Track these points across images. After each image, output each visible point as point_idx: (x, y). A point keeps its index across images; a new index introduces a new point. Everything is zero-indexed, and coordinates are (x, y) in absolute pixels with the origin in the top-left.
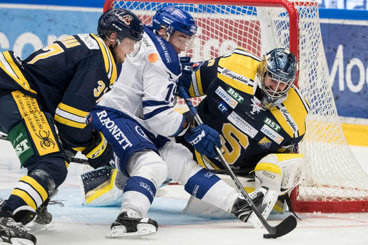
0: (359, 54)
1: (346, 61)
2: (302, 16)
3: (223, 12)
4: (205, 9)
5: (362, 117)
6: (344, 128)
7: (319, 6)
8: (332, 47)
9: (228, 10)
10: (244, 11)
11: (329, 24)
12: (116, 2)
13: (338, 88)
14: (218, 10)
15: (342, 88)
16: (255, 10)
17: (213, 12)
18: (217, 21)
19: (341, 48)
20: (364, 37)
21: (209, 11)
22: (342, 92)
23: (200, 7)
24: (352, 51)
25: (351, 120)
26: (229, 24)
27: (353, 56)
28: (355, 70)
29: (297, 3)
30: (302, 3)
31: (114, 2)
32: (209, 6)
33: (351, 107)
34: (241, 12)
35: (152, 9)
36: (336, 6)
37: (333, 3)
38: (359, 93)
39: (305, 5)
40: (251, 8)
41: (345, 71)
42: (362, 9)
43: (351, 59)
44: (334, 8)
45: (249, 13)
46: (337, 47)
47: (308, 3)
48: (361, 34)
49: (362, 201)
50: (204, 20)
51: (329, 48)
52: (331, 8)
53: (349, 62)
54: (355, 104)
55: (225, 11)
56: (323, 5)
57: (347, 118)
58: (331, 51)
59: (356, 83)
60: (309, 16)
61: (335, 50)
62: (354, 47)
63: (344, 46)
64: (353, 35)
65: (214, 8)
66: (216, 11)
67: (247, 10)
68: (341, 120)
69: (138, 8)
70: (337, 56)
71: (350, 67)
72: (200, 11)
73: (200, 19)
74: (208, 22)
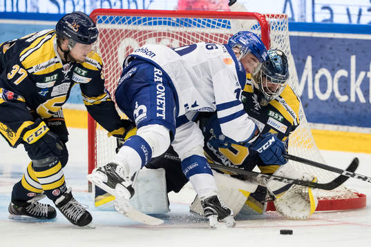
0: (327, 64)
1: (315, 71)
2: (273, 28)
3: (199, 26)
4: (182, 23)
5: (330, 123)
6: (313, 133)
7: (289, 19)
8: (301, 58)
9: (204, 23)
10: (219, 25)
11: (299, 37)
12: (99, 17)
13: (307, 96)
14: (195, 24)
15: (311, 96)
16: (229, 23)
17: (190, 26)
18: (193, 34)
19: (309, 59)
20: (331, 48)
21: (186, 25)
22: (311, 100)
23: (178, 20)
24: (321, 61)
25: (319, 126)
26: (204, 37)
27: (321, 67)
28: (323, 80)
29: (268, 16)
30: (273, 16)
31: (97, 17)
32: (186, 20)
33: (320, 114)
34: (216, 26)
35: (132, 23)
36: (305, 20)
37: (302, 16)
38: (327, 101)
39: (276, 18)
40: (225, 22)
41: (313, 81)
42: (329, 22)
43: (319, 69)
44: (303, 21)
45: (224, 26)
46: (306, 58)
47: (278, 16)
48: (328, 46)
49: (330, 200)
50: (181, 34)
51: (299, 59)
52: (300, 21)
53: (317, 72)
54: (323, 111)
55: (201, 24)
56: (293, 19)
57: (316, 124)
58: (301, 61)
59: (323, 90)
60: (279, 28)
61: (304, 61)
62: (322, 58)
63: (313, 57)
64: (321, 46)
65: (190, 21)
66: (192, 25)
67: (222, 23)
68: (310, 125)
69: (120, 23)
70: (306, 66)
71: (318, 76)
72: (177, 25)
73: (177, 33)
74: (185, 36)
